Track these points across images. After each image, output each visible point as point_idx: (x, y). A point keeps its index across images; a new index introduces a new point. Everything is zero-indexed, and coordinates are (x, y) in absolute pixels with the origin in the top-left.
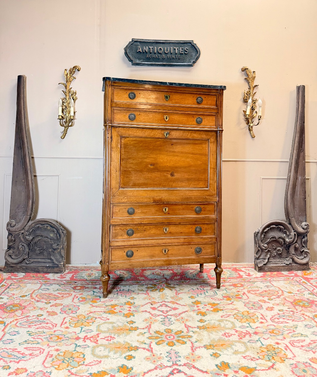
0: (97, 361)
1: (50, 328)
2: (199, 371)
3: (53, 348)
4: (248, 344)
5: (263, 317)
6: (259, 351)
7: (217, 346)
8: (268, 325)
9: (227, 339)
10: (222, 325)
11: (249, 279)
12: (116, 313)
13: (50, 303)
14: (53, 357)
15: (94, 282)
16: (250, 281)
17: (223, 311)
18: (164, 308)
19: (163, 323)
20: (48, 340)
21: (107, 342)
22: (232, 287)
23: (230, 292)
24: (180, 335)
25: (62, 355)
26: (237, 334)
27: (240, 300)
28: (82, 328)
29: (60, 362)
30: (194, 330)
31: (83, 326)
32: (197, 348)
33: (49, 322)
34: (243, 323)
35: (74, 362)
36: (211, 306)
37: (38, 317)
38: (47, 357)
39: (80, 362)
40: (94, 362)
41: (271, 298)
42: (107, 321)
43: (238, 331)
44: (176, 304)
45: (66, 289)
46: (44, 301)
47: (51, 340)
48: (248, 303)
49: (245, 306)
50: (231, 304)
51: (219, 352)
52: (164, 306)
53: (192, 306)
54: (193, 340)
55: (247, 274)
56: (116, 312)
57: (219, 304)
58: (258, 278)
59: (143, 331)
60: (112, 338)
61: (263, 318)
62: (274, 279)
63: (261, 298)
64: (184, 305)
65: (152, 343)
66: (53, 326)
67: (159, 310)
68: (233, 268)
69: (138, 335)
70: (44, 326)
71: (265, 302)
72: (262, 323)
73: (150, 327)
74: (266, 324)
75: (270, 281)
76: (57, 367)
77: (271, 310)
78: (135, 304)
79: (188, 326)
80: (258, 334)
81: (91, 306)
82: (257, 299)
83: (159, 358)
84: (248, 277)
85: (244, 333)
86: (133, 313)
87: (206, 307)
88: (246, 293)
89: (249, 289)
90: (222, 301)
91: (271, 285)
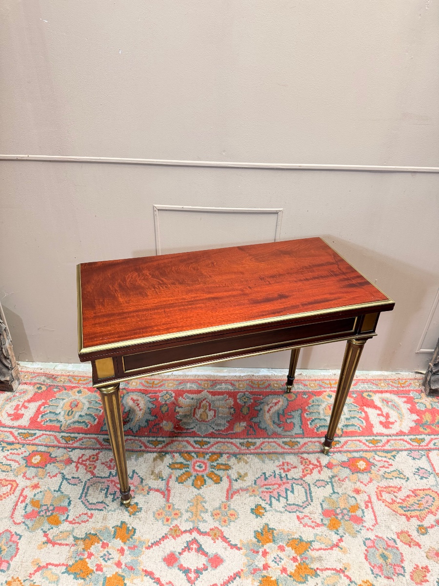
11: (384, 439)
15: (72, 435)
16: (387, 447)
18: (192, 560)
22: (346, 472)
23: (340, 491)
27: (357, 527)
36: (293, 553)
44: (219, 538)
48: (373, 545)
49: (366, 558)
50: (337, 545)
52: (194, 550)
53: (253, 551)
55: (383, 419)
56: (91, 568)
57: (311, 542)
58: (404, 434)
63: (404, 524)
67: (181, 568)
68: (357, 391)
71: (410, 542)
78: (135, 537)
81: (45, 539)
82: (394, 527)
84: (385, 431)
86: (124, 579)
87: (281, 554)
88: (372, 500)
89: (380, 484)
90: (319, 530)
91: (429, 469)
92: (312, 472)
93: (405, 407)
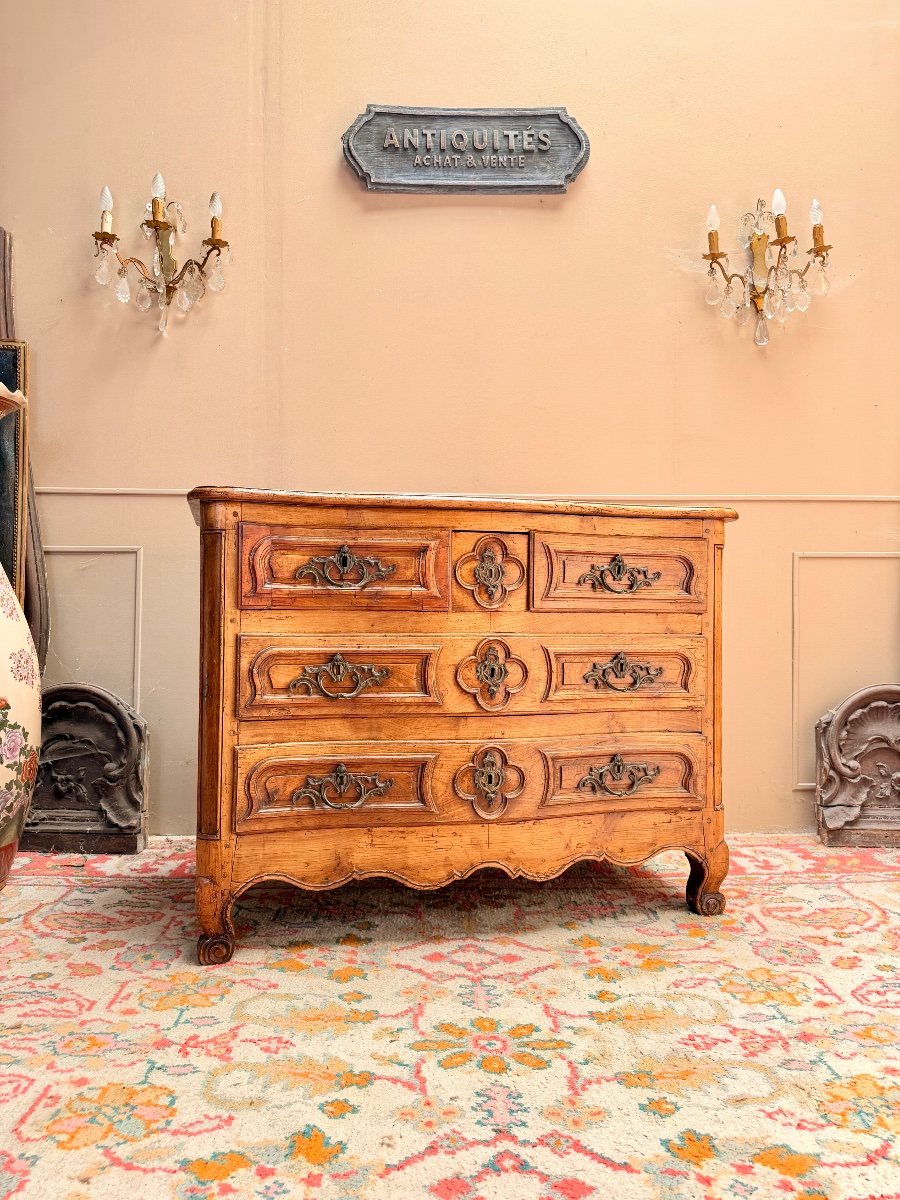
0: (216, 1117)
1: (69, 1014)
2: (600, 1162)
3: (65, 1077)
4: (782, 1073)
5: (824, 988)
6: (826, 1097)
7: (664, 1078)
8: (846, 1013)
9: (699, 1054)
10: (680, 1008)
11: (767, 877)
12: (301, 967)
13: (85, 939)
14: (58, 1106)
16: (770, 882)
17: (682, 969)
18: (471, 957)
19: (468, 1000)
20: (54, 1049)
21: (265, 1056)
24: (526, 1040)
25: (95, 1098)
26: (736, 1040)
27: (735, 934)
28: (182, 1011)
29: (80, 1122)
30: (579, 1023)
31: (184, 1007)
32: (590, 1082)
33: (69, 997)
34: (753, 1005)
35: (133, 1119)
36: (636, 952)
37: (33, 982)
38: (36, 1103)
39: (156, 1121)
40: (207, 1120)
41: (846, 931)
42: (272, 991)
43: (739, 1030)
44: (512, 946)
45: (149, 901)
46: (66, 934)
47: (66, 1050)
48: (766, 945)
49: (756, 953)
50: (706, 946)
51: (671, 1098)
52: (474, 952)
53: (569, 952)
54: (576, 1054)
55: (761, 864)
56: (305, 964)
57: (662, 946)
58: (797, 873)
59: (395, 1024)
60: (281, 1045)
61: (826, 991)
62: (852, 877)
63: (810, 931)
64: (541, 949)
65: (424, 1061)
66: (81, 1006)
67: (454, 962)
69: (376, 1037)
70: (48, 1009)
71: (825, 942)
72: (822, 1005)
73: (421, 1013)
74: (840, 1010)
75: (839, 885)
76: (63, 1138)
77: (851, 968)
78: (372, 943)
79: (557, 1012)
80: (814, 1043)
82: (794, 933)
83: (445, 1113)
84: (765, 871)
85: (762, 1037)
86: (363, 970)
87: (617, 954)
88: (756, 915)
89: (766, 906)
90: (674, 938)
91: (843, 895)
92: (651, 900)
93: (794, 857)
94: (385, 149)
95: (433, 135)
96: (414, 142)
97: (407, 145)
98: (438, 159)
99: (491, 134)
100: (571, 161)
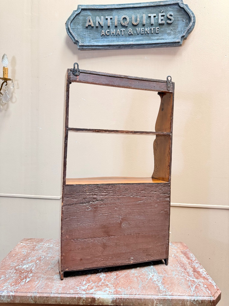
94: (87, 27)
95: (111, 19)
96: (101, 23)
97: (97, 25)
98: (113, 31)
99: (142, 16)
100: (184, 28)
